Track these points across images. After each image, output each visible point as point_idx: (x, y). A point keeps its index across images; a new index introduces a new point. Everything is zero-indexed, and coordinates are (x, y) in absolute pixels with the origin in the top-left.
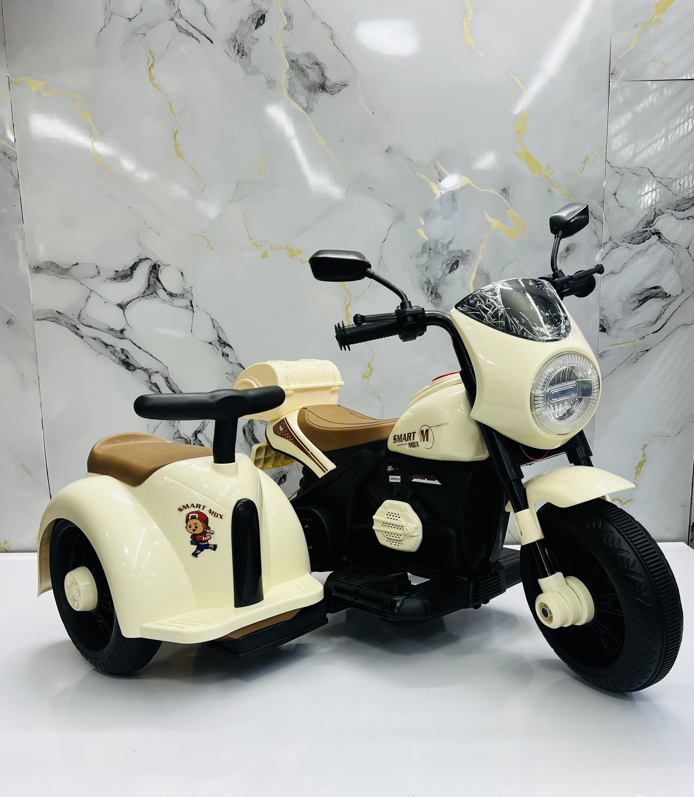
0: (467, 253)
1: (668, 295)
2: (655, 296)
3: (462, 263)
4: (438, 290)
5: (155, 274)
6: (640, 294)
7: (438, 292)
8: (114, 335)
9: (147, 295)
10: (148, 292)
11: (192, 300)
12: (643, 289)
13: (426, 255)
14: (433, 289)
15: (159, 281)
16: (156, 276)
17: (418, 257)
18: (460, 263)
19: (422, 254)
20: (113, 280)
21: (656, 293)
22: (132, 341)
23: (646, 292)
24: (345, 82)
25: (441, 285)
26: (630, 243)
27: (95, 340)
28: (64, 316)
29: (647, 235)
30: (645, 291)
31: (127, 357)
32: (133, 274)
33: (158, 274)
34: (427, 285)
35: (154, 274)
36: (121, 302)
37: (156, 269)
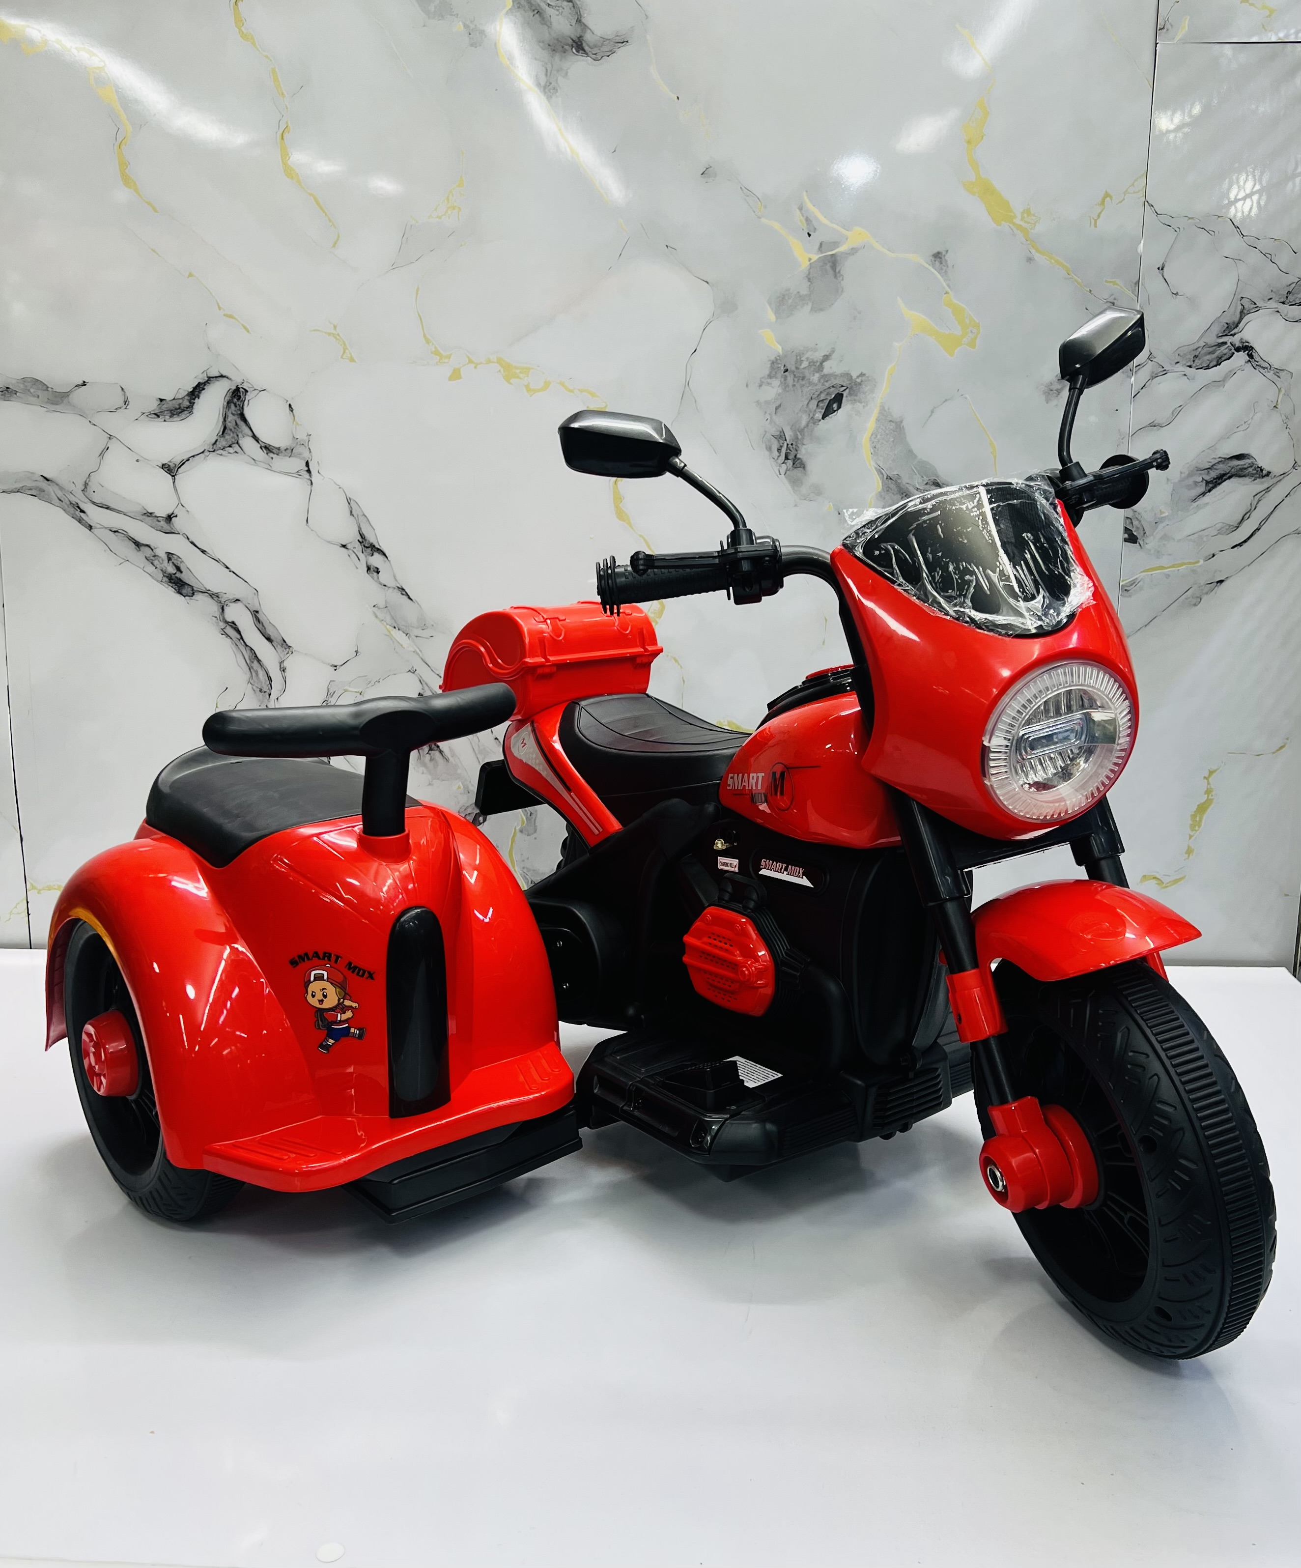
0: (858, 380)
1: (1264, 472)
2: (1239, 474)
3: (849, 398)
4: (799, 452)
5: (238, 408)
6: (1209, 468)
7: (798, 456)
8: (154, 525)
9: (220, 449)
10: (222, 442)
11: (309, 461)
12: (1215, 459)
13: (776, 382)
14: (790, 450)
15: (245, 420)
16: (239, 412)
17: (760, 386)
18: (844, 398)
19: (769, 380)
20: (156, 416)
21: (1240, 467)
22: (189, 537)
23: (1221, 466)
24: (622, 37)
25: (805, 442)
26: (1190, 367)
27: (116, 534)
28: (55, 486)
29: (1225, 351)
30: (1218, 463)
31: (178, 569)
32: (193, 405)
33: (243, 408)
34: (779, 441)
35: (236, 406)
36: (170, 462)
37: (240, 397)
